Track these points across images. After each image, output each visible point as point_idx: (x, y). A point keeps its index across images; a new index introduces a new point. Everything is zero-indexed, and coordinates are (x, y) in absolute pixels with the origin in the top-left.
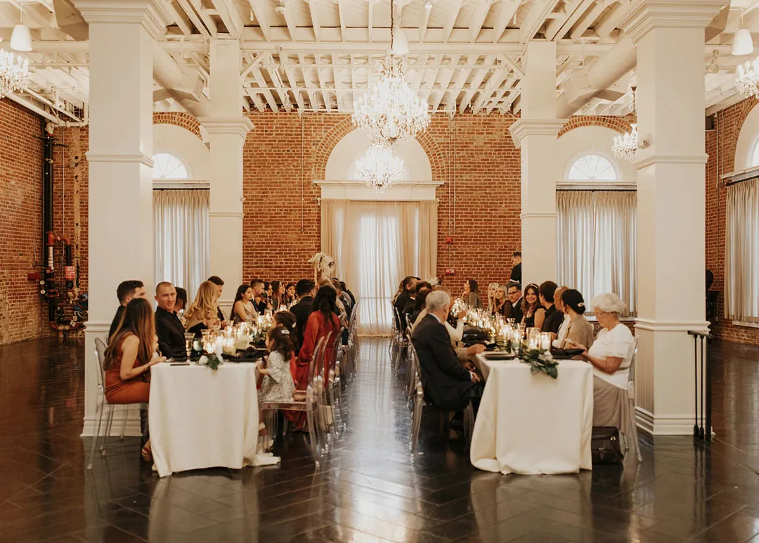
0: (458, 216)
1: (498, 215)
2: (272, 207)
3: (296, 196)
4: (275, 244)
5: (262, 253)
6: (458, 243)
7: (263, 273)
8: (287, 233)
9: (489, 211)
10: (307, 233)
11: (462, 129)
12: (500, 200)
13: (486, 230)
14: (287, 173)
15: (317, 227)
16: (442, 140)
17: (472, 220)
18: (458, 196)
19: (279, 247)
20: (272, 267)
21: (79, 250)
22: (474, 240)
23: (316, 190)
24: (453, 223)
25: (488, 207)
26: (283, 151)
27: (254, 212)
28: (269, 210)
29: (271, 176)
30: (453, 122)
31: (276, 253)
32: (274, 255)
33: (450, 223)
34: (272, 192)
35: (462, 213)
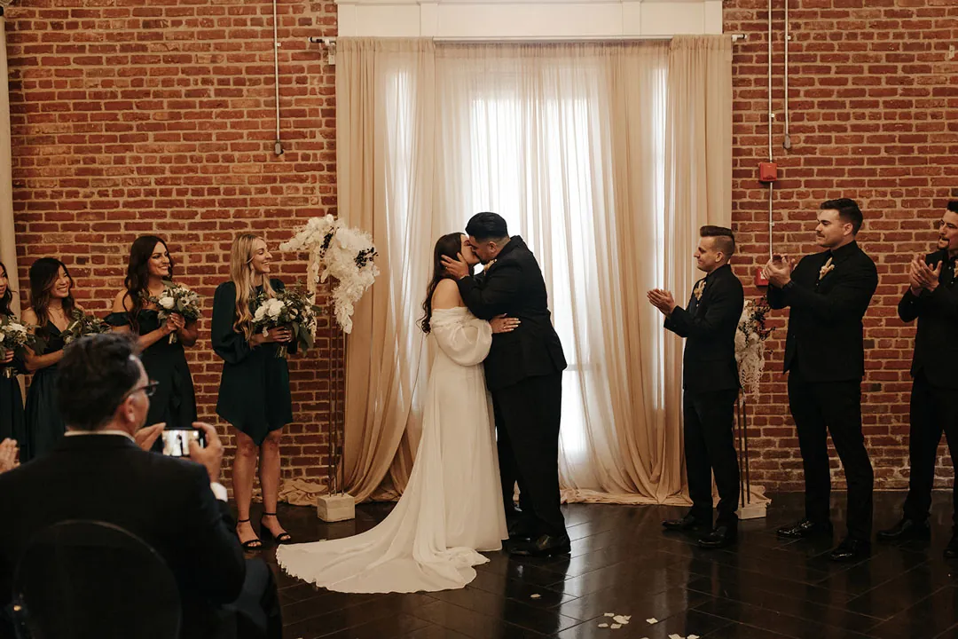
0: (797, 94)
1: (930, 88)
2: (176, 72)
3: (253, 35)
4: (189, 197)
6: (798, 184)
8: (229, 159)
9: (900, 74)
10: (293, 157)
12: (937, 35)
13: (892, 139)
15: (326, 136)
17: (843, 105)
18: (797, 26)
19: (204, 204)
22: (852, 173)
23: (322, 14)
24: (781, 117)
25: (897, 58)
27: (117, 90)
28: (166, 83)
31: (193, 226)
32: (186, 232)
33: (772, 115)
34: (176, 24)
35: (811, 82)
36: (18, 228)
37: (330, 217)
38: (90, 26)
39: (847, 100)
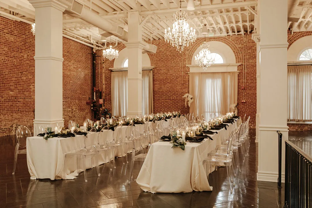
0: (247, 78)
3: (180, 72)
4: (172, 91)
5: (167, 94)
6: (247, 89)
7: (167, 102)
8: (177, 86)
10: (184, 86)
11: (249, 41)
14: (177, 62)
15: (188, 84)
16: (240, 46)
18: (247, 70)
19: (174, 92)
20: (171, 99)
21: (104, 93)
23: (188, 69)
26: (175, 54)
27: (164, 78)
28: (170, 77)
29: (170, 64)
30: (245, 38)
31: (172, 94)
32: (172, 95)
33: (244, 81)
34: (171, 70)
35: (249, 77)
36: (153, 94)
37: (188, 94)
38: (162, 71)
39: (254, 79)
